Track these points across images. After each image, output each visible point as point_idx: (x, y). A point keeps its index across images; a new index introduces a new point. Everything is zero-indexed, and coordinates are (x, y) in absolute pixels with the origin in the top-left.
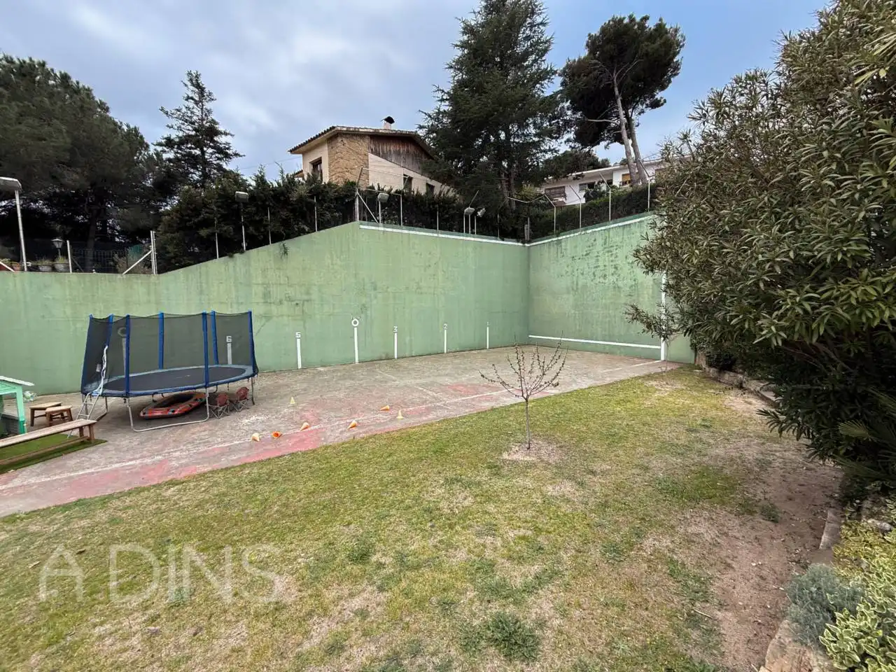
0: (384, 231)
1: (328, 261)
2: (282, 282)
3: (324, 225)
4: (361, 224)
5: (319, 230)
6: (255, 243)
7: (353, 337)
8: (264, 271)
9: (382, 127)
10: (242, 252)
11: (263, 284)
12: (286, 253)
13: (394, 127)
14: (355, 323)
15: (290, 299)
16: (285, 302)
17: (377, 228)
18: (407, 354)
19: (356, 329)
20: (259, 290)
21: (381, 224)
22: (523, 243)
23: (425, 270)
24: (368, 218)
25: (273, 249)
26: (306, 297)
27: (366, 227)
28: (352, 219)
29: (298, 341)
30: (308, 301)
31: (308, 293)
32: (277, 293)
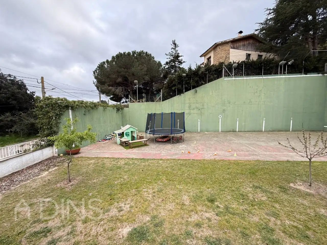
0: (235, 80)
1: (211, 94)
2: (195, 102)
3: (210, 81)
4: (225, 78)
5: (208, 83)
6: (187, 90)
7: (219, 122)
8: (189, 99)
9: (237, 36)
10: (183, 93)
11: (189, 103)
12: (196, 92)
13: (242, 35)
14: (220, 117)
15: (197, 108)
16: (195, 109)
17: (232, 79)
18: (243, 131)
19: (220, 119)
20: (187, 105)
21: (233, 77)
22: (323, 74)
23: (254, 94)
24: (227, 75)
25: (192, 91)
26: (202, 107)
27: (226, 79)
28: (221, 77)
29: (199, 122)
30: (203, 108)
31: (203, 106)
32: (193, 106)
